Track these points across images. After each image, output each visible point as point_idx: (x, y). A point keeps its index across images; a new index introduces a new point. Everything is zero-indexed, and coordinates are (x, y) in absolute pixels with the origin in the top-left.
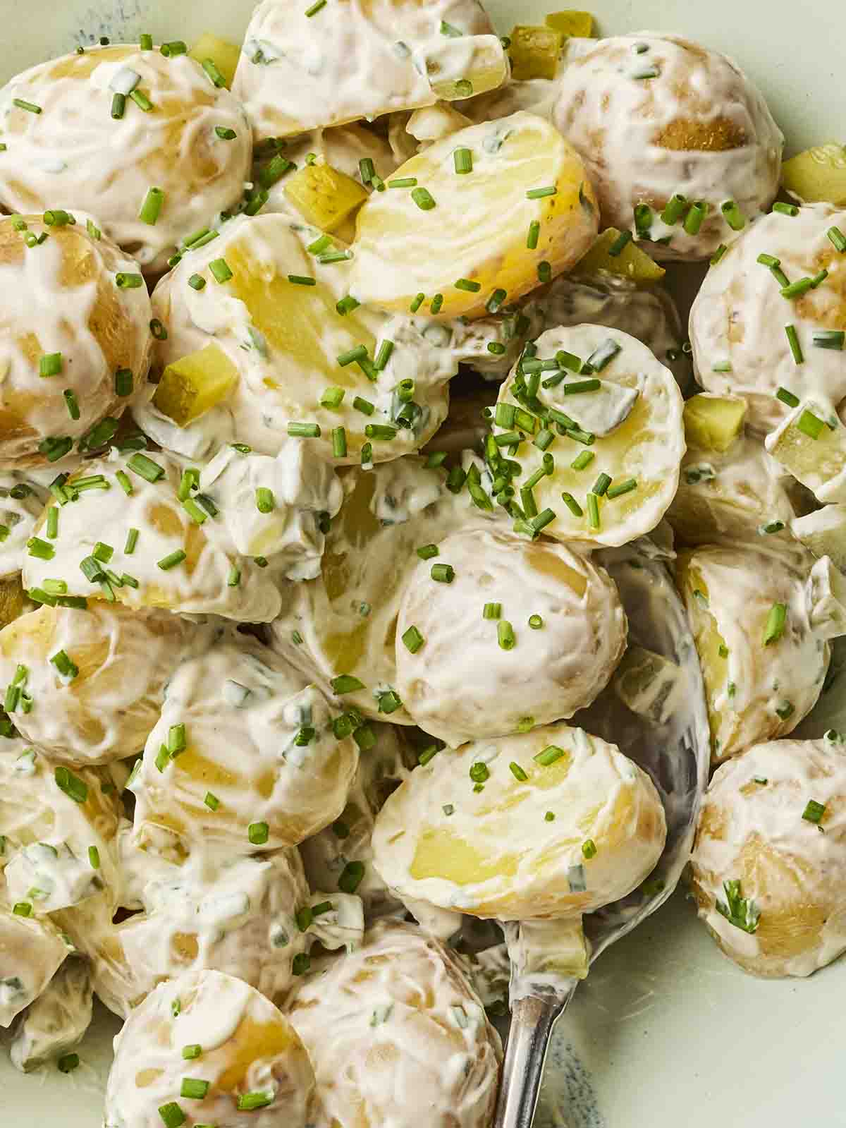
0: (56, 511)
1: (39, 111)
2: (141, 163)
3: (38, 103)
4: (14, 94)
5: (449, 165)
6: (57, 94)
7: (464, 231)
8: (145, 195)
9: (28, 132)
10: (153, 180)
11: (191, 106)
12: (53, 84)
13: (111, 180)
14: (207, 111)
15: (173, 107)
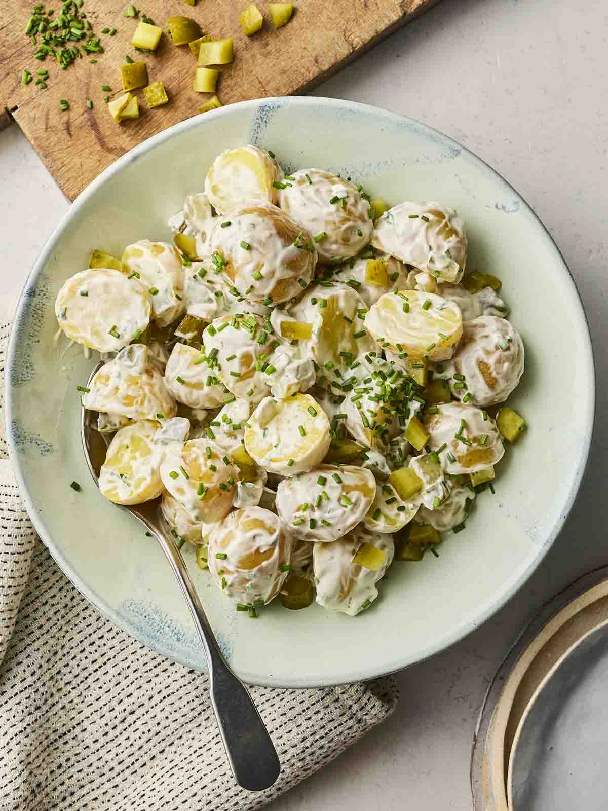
0: (228, 325)
1: (311, 183)
2: (327, 222)
3: (312, 180)
4: (308, 173)
5: (422, 303)
6: (320, 182)
7: (411, 329)
8: (321, 232)
9: (302, 187)
10: (326, 229)
11: (355, 217)
12: (321, 179)
13: (314, 220)
14: (359, 222)
15: (350, 213)
